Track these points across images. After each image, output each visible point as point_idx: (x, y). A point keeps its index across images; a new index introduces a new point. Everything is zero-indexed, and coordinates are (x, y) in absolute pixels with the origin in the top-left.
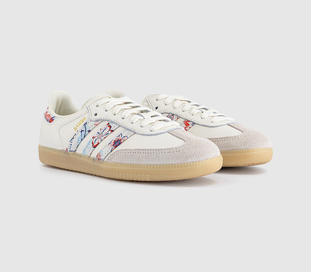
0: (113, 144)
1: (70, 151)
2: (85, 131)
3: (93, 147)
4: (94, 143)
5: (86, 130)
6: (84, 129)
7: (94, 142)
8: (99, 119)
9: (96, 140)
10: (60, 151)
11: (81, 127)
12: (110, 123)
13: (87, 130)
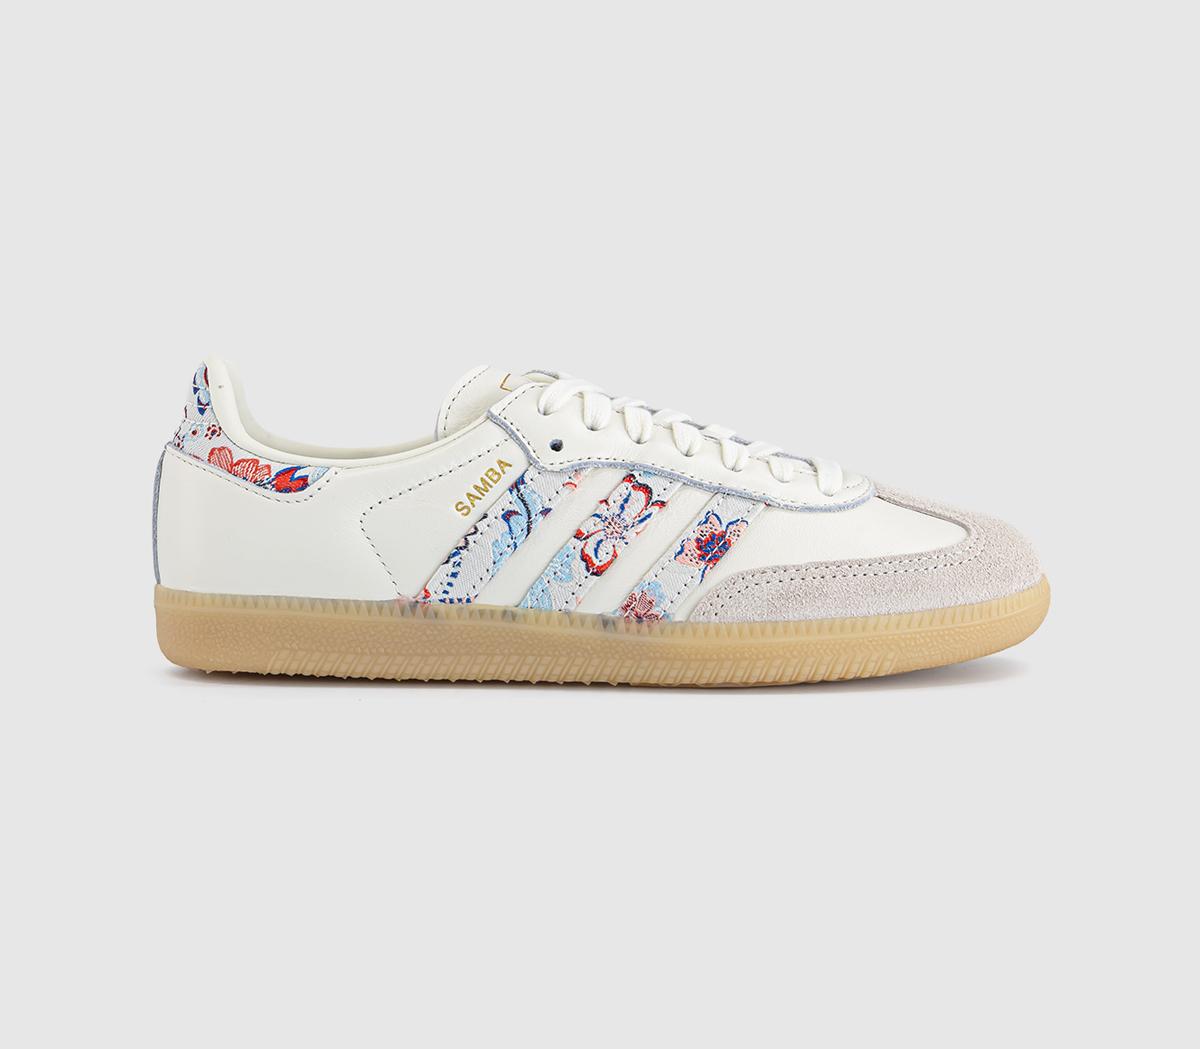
0: (699, 552)
1: (443, 601)
2: (525, 514)
3: (593, 574)
4: (594, 558)
5: (528, 512)
6: (518, 507)
7: (592, 555)
8: (580, 464)
9: (598, 545)
10: (380, 605)
11: (499, 498)
12: (636, 474)
13: (536, 508)
